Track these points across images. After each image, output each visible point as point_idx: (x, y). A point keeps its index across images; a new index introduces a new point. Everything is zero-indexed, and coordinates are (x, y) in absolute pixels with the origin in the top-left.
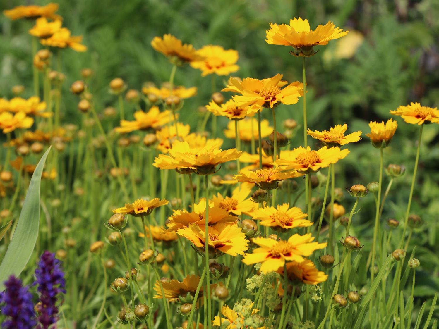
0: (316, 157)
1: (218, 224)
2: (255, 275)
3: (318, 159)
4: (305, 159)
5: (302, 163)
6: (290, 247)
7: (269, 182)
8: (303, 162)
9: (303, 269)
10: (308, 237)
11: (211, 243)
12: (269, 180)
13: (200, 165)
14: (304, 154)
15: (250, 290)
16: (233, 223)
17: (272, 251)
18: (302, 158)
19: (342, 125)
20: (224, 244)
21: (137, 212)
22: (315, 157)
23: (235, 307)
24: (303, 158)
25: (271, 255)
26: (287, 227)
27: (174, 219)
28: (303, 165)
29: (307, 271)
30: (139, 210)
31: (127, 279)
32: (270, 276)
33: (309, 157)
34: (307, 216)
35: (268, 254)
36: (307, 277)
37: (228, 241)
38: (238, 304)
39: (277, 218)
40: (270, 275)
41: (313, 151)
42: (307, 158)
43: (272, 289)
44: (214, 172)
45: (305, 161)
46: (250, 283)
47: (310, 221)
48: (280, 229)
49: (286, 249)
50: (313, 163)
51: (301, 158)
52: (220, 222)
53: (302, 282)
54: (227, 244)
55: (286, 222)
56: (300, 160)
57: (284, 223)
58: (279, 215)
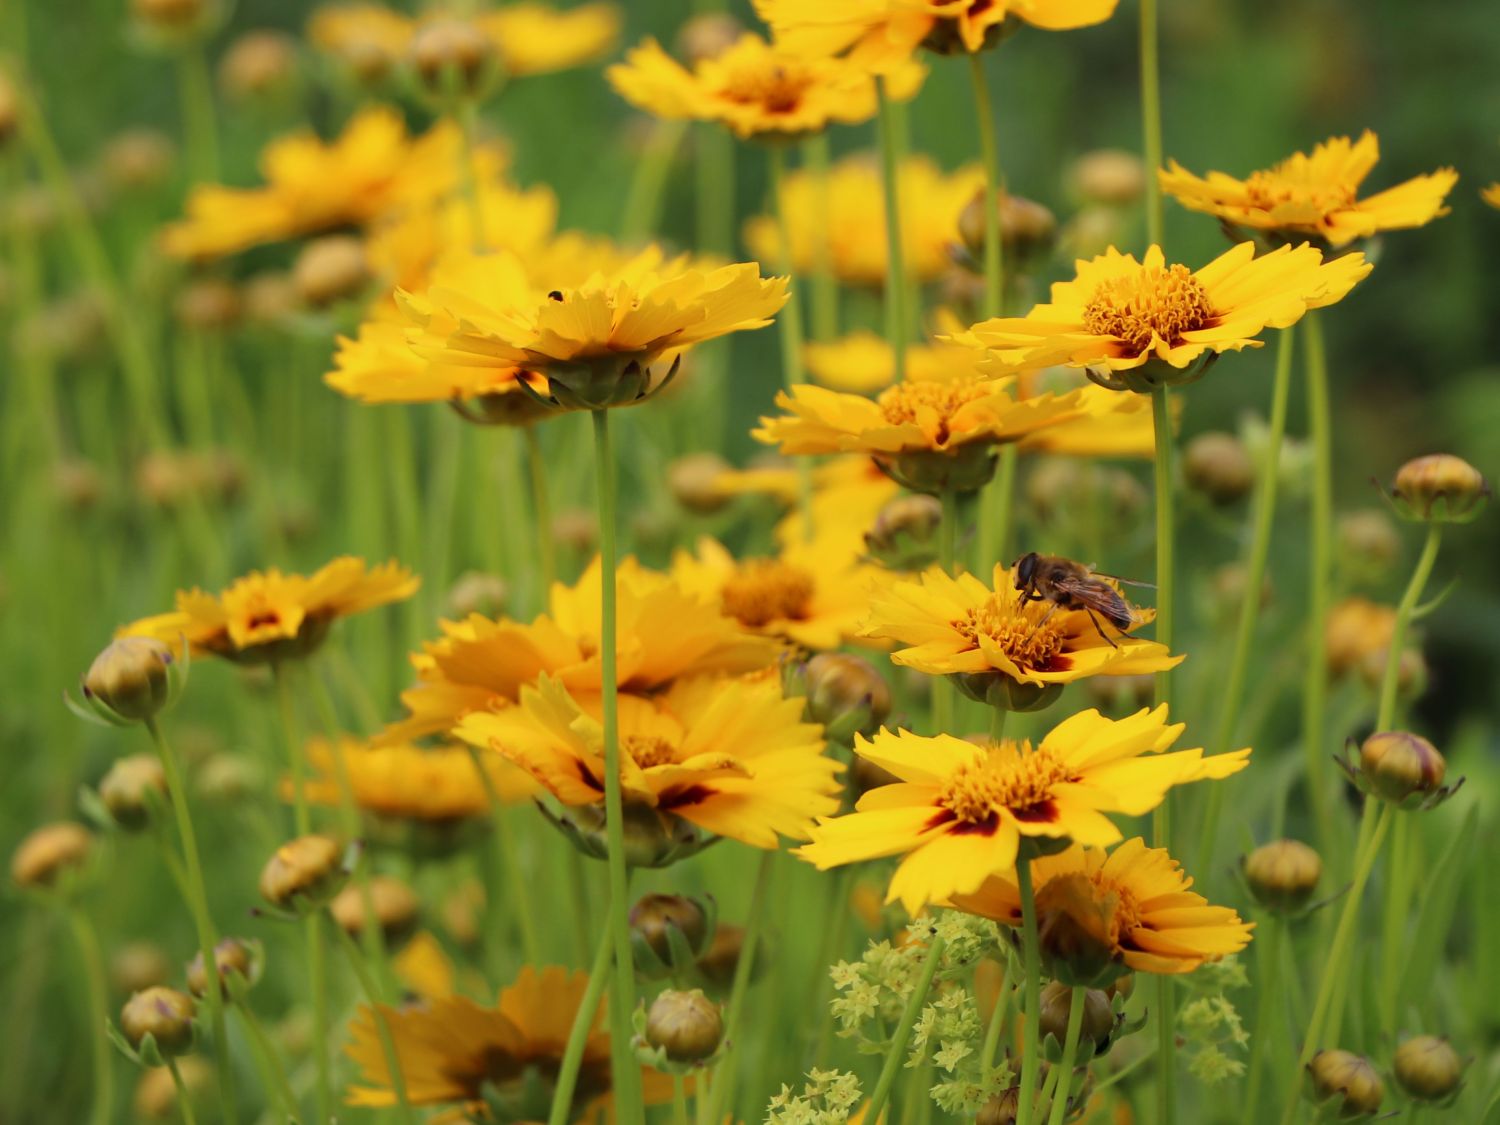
0: (1187, 298)
1: (678, 689)
2: (877, 943)
3: (1199, 307)
4: (1128, 312)
5: (1112, 332)
6: (1046, 774)
7: (943, 447)
8: (1118, 326)
9: (1124, 893)
10: (1148, 722)
11: (640, 781)
12: (943, 437)
13: (562, 354)
14: (1125, 282)
15: (852, 1023)
16: (758, 674)
17: (951, 793)
18: (1115, 304)
19: (1355, 138)
20: (712, 784)
21: (240, 635)
22: (1183, 299)
23: (772, 1114)
24: (1120, 305)
25: (949, 816)
26: (1039, 678)
27: (441, 660)
28: (1119, 344)
29: (1147, 906)
30: (254, 623)
31: (197, 995)
32: (957, 946)
33: (1153, 297)
34: (1149, 620)
35: (936, 811)
36: (1142, 935)
37: (728, 767)
38: (790, 1098)
39: (989, 633)
40: (955, 941)
41: (1173, 266)
42: (1143, 304)
43: (965, 1013)
44: (641, 395)
45: (1131, 320)
46: (849, 987)
47: (1166, 649)
48: (1005, 688)
49: (1025, 783)
50: (1175, 330)
51: (1110, 305)
52: (689, 675)
53: (1119, 958)
54: (725, 784)
55: (1038, 650)
56: (1105, 316)
57: (1025, 657)
58: (996, 613)
